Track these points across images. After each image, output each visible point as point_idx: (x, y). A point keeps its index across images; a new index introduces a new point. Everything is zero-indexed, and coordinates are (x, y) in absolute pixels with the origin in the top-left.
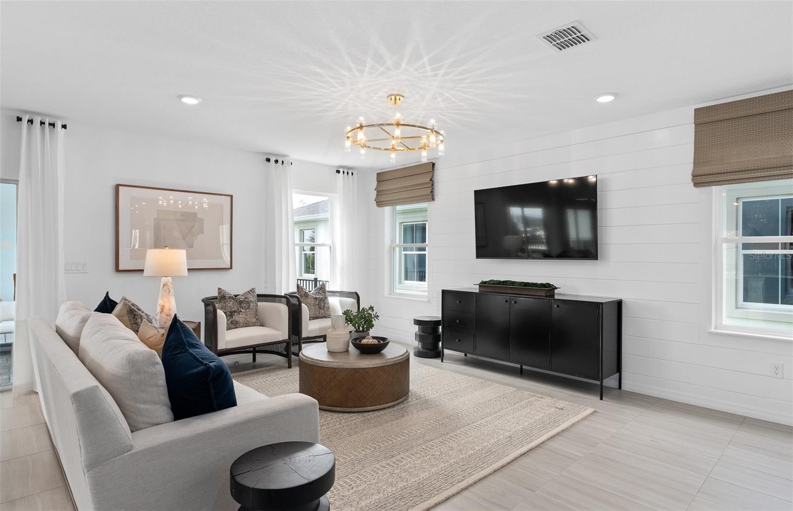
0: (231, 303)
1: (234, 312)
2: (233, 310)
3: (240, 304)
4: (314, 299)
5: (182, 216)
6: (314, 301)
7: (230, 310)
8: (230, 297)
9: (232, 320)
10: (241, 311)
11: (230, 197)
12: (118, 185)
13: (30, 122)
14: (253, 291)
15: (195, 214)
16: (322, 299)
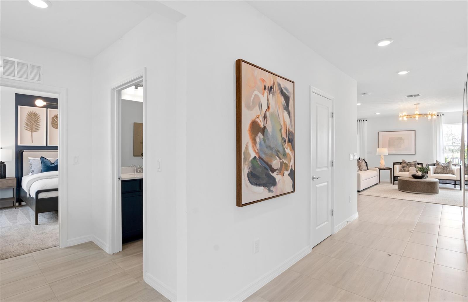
3: (407, 165)
8: (405, 163)
11: (414, 131)
12: (379, 132)
13: (360, 121)
14: (416, 161)
15: (401, 138)
16: (445, 167)
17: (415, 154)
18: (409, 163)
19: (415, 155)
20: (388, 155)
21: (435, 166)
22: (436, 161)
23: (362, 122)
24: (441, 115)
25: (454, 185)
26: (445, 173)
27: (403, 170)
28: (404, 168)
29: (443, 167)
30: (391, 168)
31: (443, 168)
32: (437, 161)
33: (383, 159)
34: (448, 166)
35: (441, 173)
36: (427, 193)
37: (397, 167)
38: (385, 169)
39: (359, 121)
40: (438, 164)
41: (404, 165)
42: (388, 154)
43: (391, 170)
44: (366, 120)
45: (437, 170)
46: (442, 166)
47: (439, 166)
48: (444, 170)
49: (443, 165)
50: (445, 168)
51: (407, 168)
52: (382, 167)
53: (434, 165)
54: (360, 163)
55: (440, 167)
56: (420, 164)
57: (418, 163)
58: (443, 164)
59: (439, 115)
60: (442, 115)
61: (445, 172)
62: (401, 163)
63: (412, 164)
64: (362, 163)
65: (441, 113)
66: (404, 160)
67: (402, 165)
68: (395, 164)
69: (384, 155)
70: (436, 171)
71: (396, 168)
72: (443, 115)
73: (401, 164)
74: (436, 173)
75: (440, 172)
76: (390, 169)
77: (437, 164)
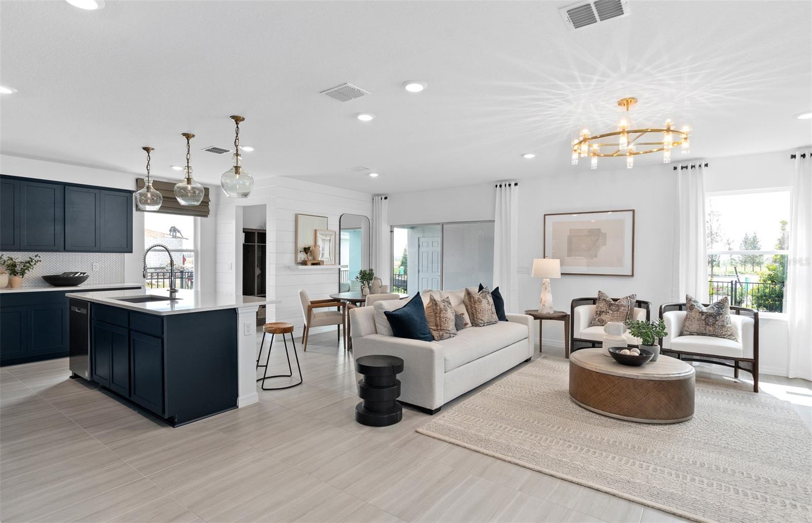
0: (603, 304)
1: (603, 312)
2: (603, 310)
3: (610, 306)
4: (700, 313)
5: (588, 232)
6: (699, 316)
7: (600, 310)
8: (605, 300)
9: (599, 318)
10: (608, 312)
11: (632, 212)
12: (545, 215)
13: (501, 186)
14: (632, 297)
15: (599, 230)
16: (711, 315)
17: (633, 275)
18: (615, 300)
19: (631, 279)
20: (559, 276)
21: (683, 313)
22: (687, 296)
23: (506, 189)
24: (700, 166)
25: (734, 369)
26: (710, 335)
27: (599, 321)
28: (600, 315)
29: (703, 317)
30: (566, 315)
31: (705, 320)
32: (688, 299)
33: (549, 288)
34: (719, 314)
35: (698, 334)
36: (654, 421)
37: (583, 313)
38: (551, 318)
39: (498, 186)
40: (691, 308)
41: (602, 305)
42: (562, 274)
43: (568, 319)
44: (516, 184)
45: (687, 324)
46: (702, 313)
47: (693, 314)
48: (707, 324)
49: (704, 309)
50: (711, 320)
51: (607, 316)
52: (545, 311)
53: (680, 309)
54: (475, 302)
55: (697, 315)
56: (642, 304)
57: (637, 301)
58: (706, 306)
59: (697, 166)
60: (703, 165)
61: (710, 331)
62: (594, 301)
63: (622, 305)
64: (480, 302)
65: (701, 159)
66: (603, 291)
67: (597, 308)
68: (576, 303)
69: (550, 278)
70: (687, 329)
71: (579, 314)
72: (706, 165)
73: (594, 303)
74: (685, 332)
75: (695, 331)
76: (563, 317)
77: (688, 306)
